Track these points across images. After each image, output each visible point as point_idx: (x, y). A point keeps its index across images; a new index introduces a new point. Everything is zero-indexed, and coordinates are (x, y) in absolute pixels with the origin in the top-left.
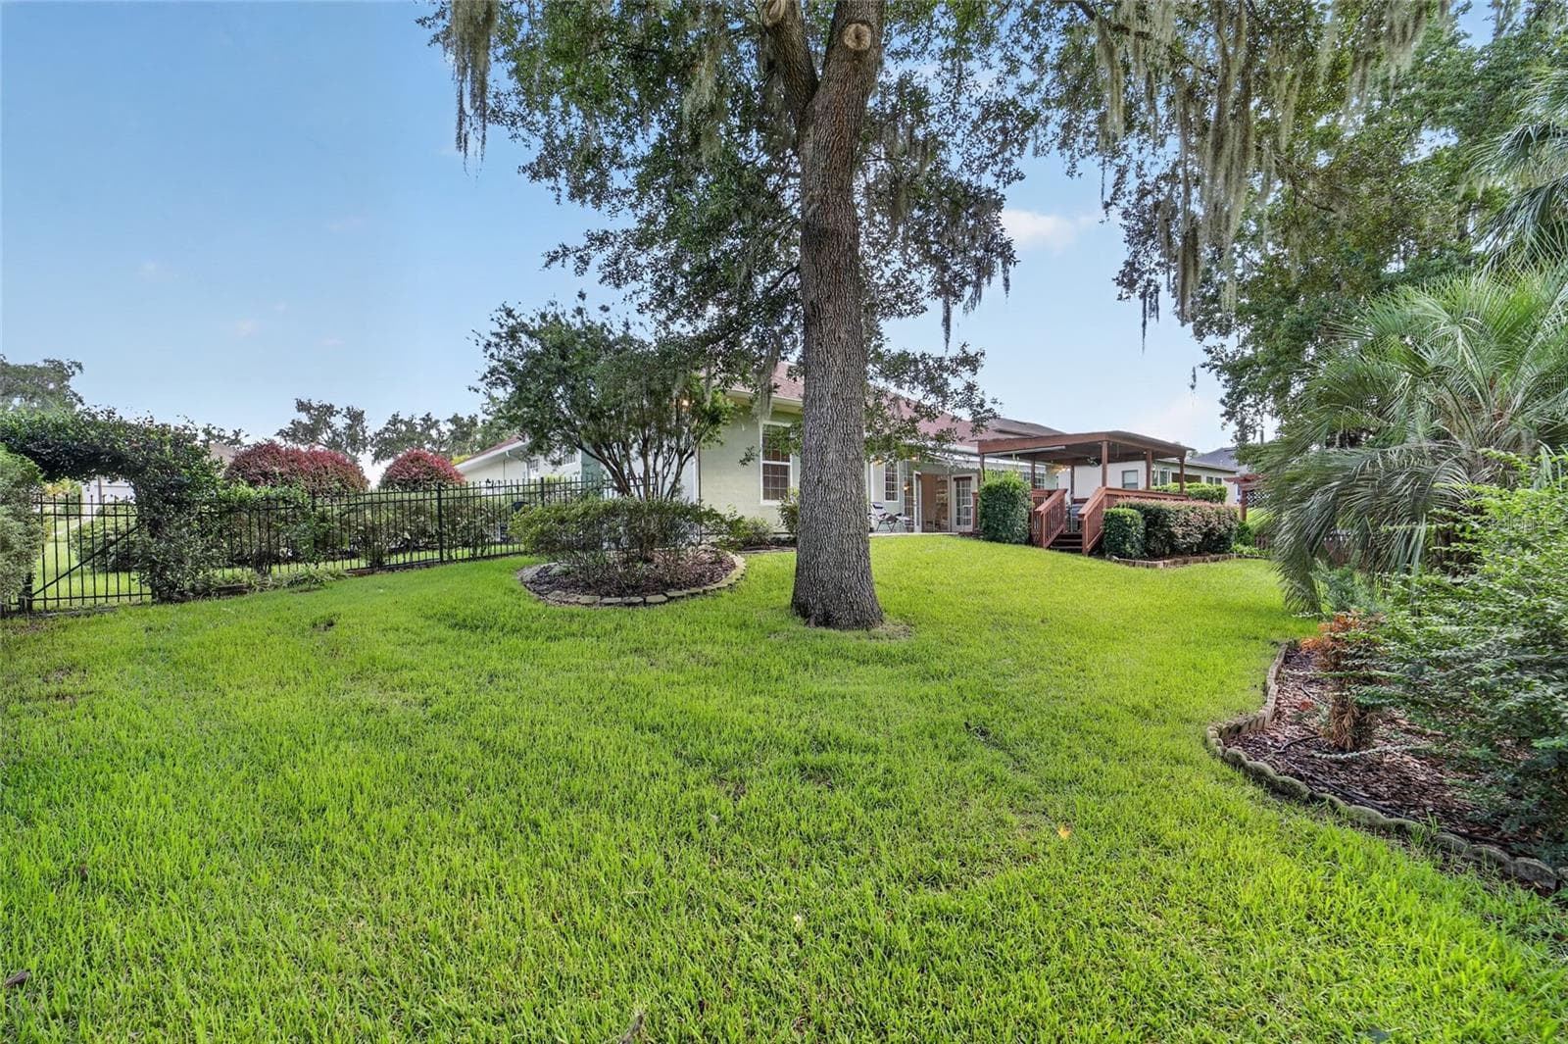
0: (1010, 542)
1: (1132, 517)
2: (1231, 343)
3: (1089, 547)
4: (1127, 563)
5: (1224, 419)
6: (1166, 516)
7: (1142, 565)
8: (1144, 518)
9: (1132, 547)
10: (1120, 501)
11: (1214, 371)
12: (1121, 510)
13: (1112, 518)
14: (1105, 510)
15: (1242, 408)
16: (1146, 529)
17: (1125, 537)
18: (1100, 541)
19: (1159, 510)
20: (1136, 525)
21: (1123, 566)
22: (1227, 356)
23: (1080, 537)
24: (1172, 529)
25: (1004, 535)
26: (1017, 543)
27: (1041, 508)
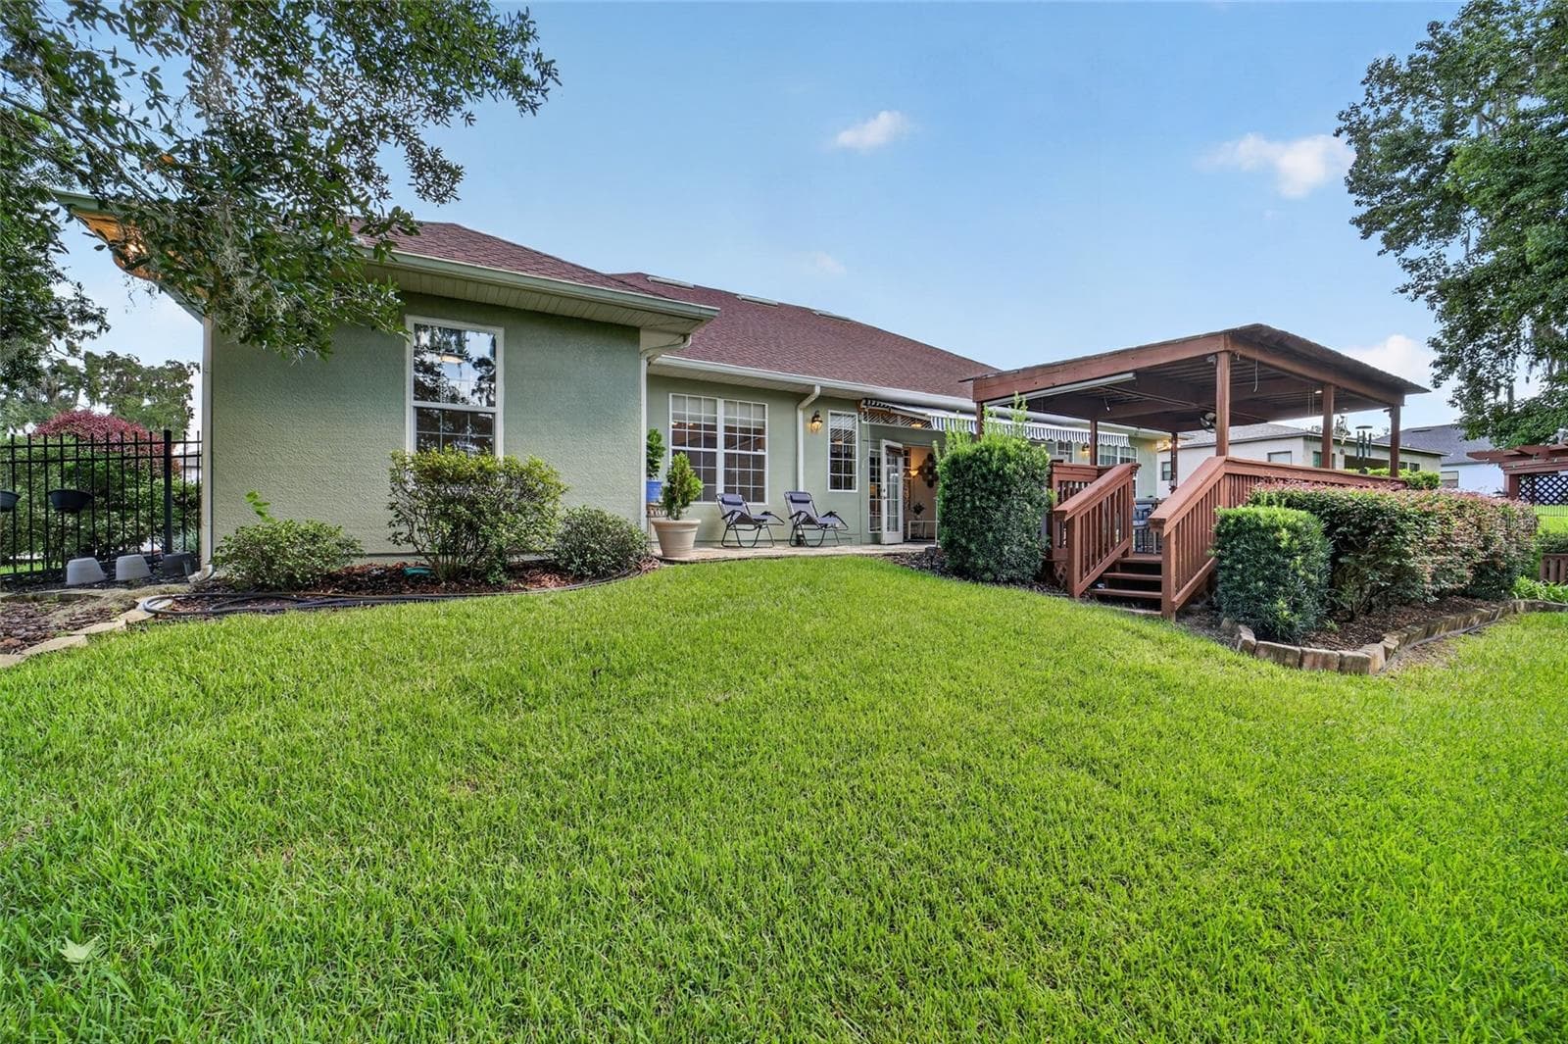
0: (996, 581)
1: (1294, 530)
2: (1454, 253)
3: (1178, 598)
4: (1280, 657)
5: (1438, 371)
6: (1394, 530)
7: (1326, 663)
8: (1327, 533)
9: (1296, 607)
10: (1260, 489)
11: (1422, 297)
12: (1262, 511)
13: (1235, 532)
14: (1221, 510)
15: (1473, 351)
16: (1334, 559)
17: (1274, 581)
18: (1210, 581)
19: (1374, 512)
20: (1306, 550)
21: (1268, 665)
22: (1446, 271)
23: (1156, 568)
24: (1412, 563)
25: (981, 562)
26: (1011, 581)
27: (1069, 505)
